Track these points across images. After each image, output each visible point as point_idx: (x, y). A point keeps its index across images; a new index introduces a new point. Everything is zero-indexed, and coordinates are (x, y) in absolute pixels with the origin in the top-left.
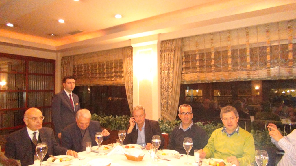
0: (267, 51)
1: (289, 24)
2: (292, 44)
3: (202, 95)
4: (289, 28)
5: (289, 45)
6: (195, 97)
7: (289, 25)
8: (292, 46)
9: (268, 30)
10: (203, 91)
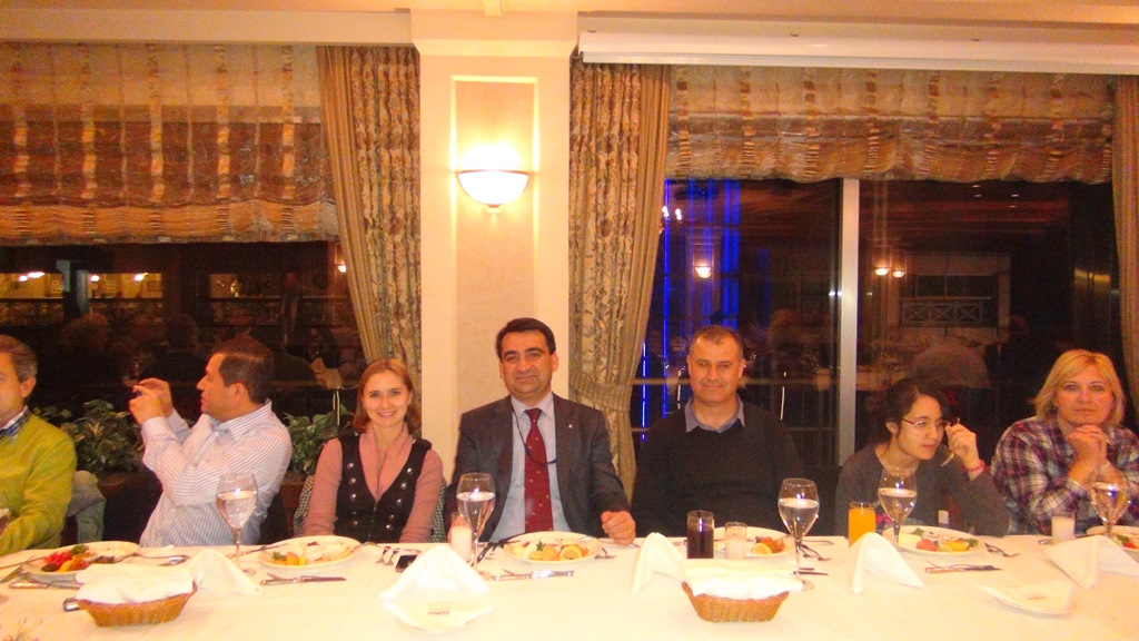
0: (220, 140)
1: (284, 57)
2: (293, 126)
3: (159, 295)
4: (285, 70)
5: (285, 127)
6: (131, 305)
7: (285, 59)
8: (291, 132)
9: (223, 65)
10: (163, 278)
